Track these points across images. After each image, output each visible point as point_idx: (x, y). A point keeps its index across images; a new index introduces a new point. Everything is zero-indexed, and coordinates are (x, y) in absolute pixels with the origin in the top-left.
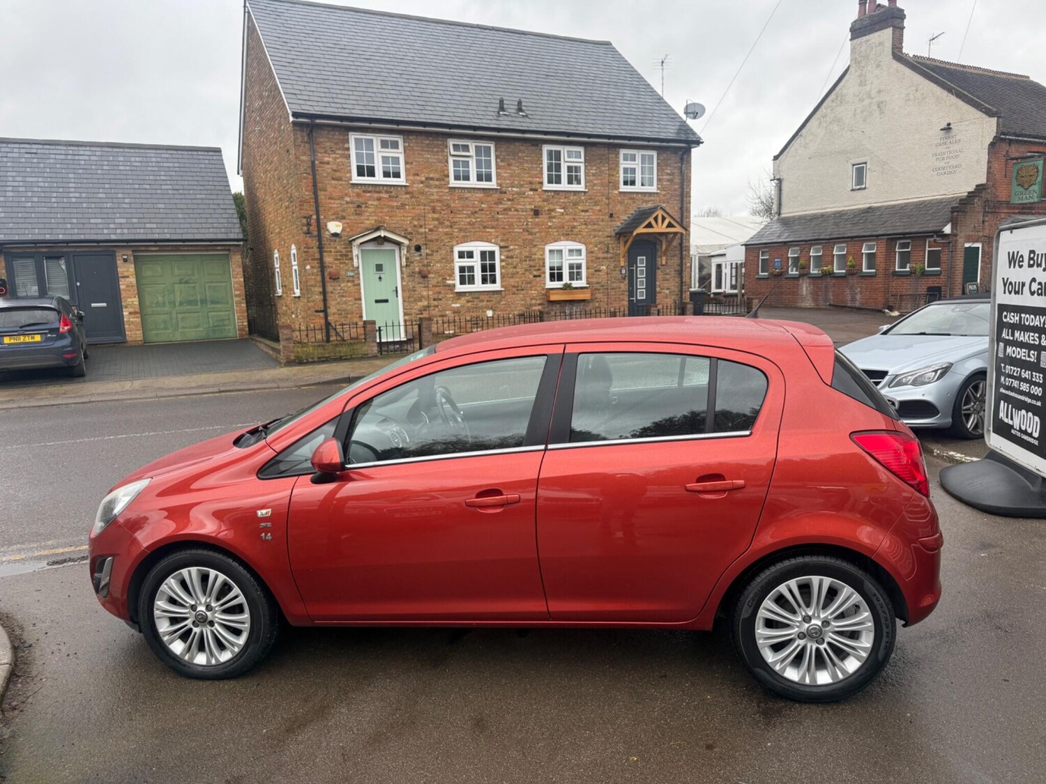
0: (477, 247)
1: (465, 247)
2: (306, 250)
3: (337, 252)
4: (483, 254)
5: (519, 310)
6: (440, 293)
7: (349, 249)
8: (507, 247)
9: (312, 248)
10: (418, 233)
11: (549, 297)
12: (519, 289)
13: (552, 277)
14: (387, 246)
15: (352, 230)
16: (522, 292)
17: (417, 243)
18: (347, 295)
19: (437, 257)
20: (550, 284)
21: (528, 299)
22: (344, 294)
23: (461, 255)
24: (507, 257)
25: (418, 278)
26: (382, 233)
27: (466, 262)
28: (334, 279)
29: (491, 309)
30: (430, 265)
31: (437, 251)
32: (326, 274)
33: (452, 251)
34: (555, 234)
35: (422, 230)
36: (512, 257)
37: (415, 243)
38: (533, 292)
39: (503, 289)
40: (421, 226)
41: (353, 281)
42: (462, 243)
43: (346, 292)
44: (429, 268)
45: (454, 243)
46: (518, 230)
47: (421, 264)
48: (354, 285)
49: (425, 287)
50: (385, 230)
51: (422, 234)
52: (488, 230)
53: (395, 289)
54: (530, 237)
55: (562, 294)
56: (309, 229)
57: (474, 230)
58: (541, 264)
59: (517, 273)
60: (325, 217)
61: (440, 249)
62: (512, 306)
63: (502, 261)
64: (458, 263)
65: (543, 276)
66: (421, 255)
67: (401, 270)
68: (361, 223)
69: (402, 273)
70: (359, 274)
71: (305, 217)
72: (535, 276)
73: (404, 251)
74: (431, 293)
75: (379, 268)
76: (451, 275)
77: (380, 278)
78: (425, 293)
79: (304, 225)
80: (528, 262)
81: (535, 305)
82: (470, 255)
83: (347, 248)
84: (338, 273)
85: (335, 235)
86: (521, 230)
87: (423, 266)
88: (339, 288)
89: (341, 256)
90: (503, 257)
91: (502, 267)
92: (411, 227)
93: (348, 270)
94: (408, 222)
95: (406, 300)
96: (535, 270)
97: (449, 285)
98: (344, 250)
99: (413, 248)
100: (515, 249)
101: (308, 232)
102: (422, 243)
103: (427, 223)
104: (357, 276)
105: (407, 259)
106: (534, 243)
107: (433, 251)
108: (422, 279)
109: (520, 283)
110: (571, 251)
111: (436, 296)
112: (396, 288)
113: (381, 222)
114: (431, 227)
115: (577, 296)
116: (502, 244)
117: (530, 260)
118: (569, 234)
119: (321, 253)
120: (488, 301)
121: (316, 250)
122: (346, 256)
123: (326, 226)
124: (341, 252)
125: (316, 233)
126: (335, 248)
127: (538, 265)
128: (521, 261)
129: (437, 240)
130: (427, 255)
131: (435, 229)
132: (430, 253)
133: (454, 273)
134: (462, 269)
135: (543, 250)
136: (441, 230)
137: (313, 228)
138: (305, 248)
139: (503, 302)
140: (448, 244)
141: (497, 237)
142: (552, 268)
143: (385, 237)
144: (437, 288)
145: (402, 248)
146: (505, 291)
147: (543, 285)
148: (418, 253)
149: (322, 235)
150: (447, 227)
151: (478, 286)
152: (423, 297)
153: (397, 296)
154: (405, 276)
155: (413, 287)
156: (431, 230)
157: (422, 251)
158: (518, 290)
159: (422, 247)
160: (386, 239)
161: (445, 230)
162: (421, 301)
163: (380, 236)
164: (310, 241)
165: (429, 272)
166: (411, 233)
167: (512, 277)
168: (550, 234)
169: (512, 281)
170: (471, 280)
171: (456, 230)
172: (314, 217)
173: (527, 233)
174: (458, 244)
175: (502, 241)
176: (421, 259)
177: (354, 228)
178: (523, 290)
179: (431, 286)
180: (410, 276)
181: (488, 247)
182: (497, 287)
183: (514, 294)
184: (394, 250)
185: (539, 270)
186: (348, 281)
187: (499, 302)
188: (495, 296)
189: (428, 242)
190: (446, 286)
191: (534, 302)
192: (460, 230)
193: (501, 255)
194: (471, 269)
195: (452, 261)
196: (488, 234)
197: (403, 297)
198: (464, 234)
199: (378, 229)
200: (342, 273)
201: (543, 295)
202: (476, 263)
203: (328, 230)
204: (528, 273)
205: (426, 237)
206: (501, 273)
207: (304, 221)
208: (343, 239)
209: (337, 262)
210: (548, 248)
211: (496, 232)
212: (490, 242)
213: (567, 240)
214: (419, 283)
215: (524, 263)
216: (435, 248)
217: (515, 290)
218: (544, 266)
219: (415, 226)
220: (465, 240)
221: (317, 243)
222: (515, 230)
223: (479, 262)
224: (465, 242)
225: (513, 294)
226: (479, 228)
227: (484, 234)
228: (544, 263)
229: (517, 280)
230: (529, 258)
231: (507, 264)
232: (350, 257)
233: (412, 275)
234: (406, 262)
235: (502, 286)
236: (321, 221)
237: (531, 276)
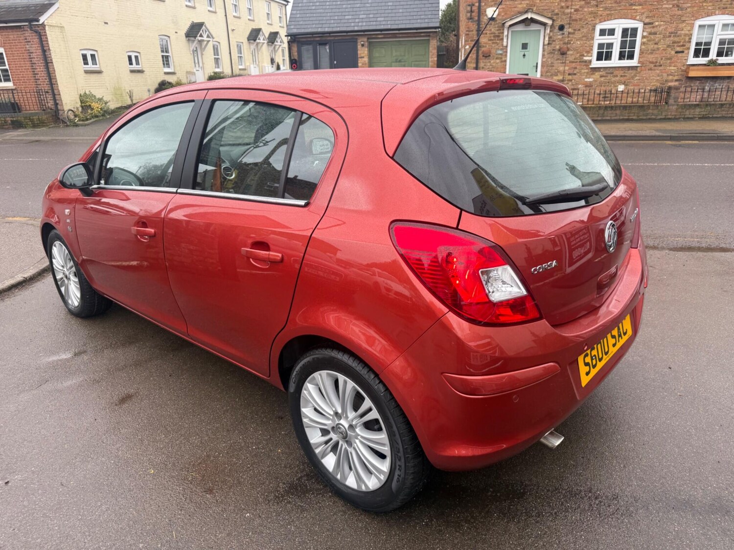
0: (619, 25)
1: (607, 25)
2: (467, 33)
3: (491, 34)
4: (625, 32)
5: (653, 85)
6: (576, 68)
7: (501, 31)
8: (652, 23)
9: (472, 31)
10: (564, 13)
11: (688, 73)
12: (656, 64)
13: (697, 54)
14: (534, 27)
15: (506, 14)
16: (660, 68)
17: (561, 23)
18: (495, 70)
19: (578, 35)
20: (692, 60)
21: (665, 75)
22: (493, 69)
23: (603, 32)
24: (650, 34)
25: (557, 55)
26: (529, 16)
27: (606, 39)
28: (486, 57)
29: (623, 84)
30: (570, 43)
31: (579, 30)
32: (480, 52)
33: (594, 29)
34: (710, 8)
35: (568, 11)
36: (655, 33)
37: (558, 23)
38: (673, 68)
39: (639, 65)
40: (568, 7)
41: (501, 58)
42: (605, 21)
43: (494, 68)
44: (569, 46)
45: (598, 21)
46: (667, 6)
47: (562, 42)
48: (502, 62)
49: (562, 63)
50: (532, 12)
51: (568, 14)
52: (634, 7)
53: (535, 65)
54: (680, 12)
55: (704, 70)
56: (471, 15)
57: (619, 8)
58: (687, 40)
59: (658, 49)
60: (485, 5)
61: (583, 27)
62: (646, 81)
63: (643, 37)
64: (598, 39)
65: (686, 52)
66: (563, 34)
67: (543, 48)
68: (515, 8)
69: (544, 50)
70: (506, 52)
71: (469, 5)
72: (677, 52)
73: (548, 31)
74: (567, 68)
75: (525, 46)
76: (589, 52)
77: (524, 55)
78: (561, 69)
79: (468, 12)
80: (672, 38)
81: (672, 81)
82: (612, 32)
83: (500, 30)
84: (490, 52)
85: (492, 19)
86: (671, 6)
87: (564, 43)
88: (489, 64)
89: (494, 36)
90: (645, 34)
91: (643, 44)
92: (558, 9)
93: (498, 49)
94: (556, 4)
95: (544, 74)
96: (679, 46)
97: (586, 61)
98: (497, 32)
99: (557, 28)
100: (660, 26)
101: (471, 18)
102: (566, 23)
103: (573, 3)
104: (505, 54)
105: (550, 38)
106: (683, 19)
107: (575, 30)
108: (561, 56)
109: (660, 59)
110: (725, 26)
111: (571, 72)
112: (537, 64)
113: (531, 5)
114: (578, 7)
115: (721, 72)
116: (647, 21)
117: (675, 36)
118: (727, 8)
119: (479, 35)
120: (621, 76)
121: (475, 32)
122: (498, 36)
123: (485, 12)
124: (494, 33)
125: (476, 18)
126: (491, 30)
127: (683, 41)
128: (664, 37)
129: (581, 19)
130: (569, 33)
131: (580, 9)
132: (572, 31)
133: (592, 50)
134: (601, 46)
135: (692, 25)
136: (586, 10)
137: (475, 14)
138: (467, 31)
139: (637, 78)
140: (591, 23)
141: (643, 14)
142: (697, 44)
143: (531, 18)
144: (574, 64)
145: (547, 28)
146: (641, 67)
147: (684, 61)
148: (561, 32)
149: (481, 19)
150: (593, 6)
151: (615, 62)
152: (559, 72)
153: (536, 71)
154: (546, 53)
155: (552, 63)
156: (576, 10)
157: (565, 30)
158: (655, 66)
159: (566, 27)
160: (533, 21)
161: (590, 9)
162: (557, 75)
163: (527, 18)
164: (471, 26)
165: (568, 49)
166: (557, 14)
167: (652, 53)
168: (704, 9)
169: (651, 57)
170: (608, 56)
171: (601, 9)
172: (477, 4)
173: (676, 9)
174: (601, 22)
175: (647, 17)
176: (562, 38)
177: (508, 12)
178: (661, 66)
179: (568, 62)
180: (551, 53)
181: (630, 24)
182: (634, 63)
183: (651, 69)
184: (540, 30)
185: (683, 46)
186: (497, 58)
187: (633, 78)
188: (630, 71)
189: (572, 21)
190: (583, 62)
191: (671, 77)
192: (606, 9)
193: (643, 31)
194: (610, 45)
195: (593, 39)
196: (633, 11)
197: (542, 72)
198: (609, 12)
199: (526, 12)
200: (493, 51)
201: (683, 71)
202: (616, 40)
203: (486, 15)
204: (670, 49)
205: (570, 17)
206: (640, 50)
207: (469, 8)
208: (497, 22)
209: (490, 42)
210: (698, 23)
211: (643, 9)
212: (635, 19)
213: (723, 14)
214: (558, 59)
215: (668, 39)
216: (578, 27)
217: (652, 65)
218: (690, 42)
219: (562, 7)
220: (609, 17)
221: (477, 27)
222: (664, 6)
223: (620, 39)
224: (608, 20)
225: (649, 70)
226: (625, 6)
227: (629, 11)
228: (690, 39)
229: (656, 56)
230: (674, 33)
231: (648, 41)
232: (501, 37)
233: (552, 52)
234: (549, 41)
235: (639, 62)
236: (482, 8)
237: (673, 52)
